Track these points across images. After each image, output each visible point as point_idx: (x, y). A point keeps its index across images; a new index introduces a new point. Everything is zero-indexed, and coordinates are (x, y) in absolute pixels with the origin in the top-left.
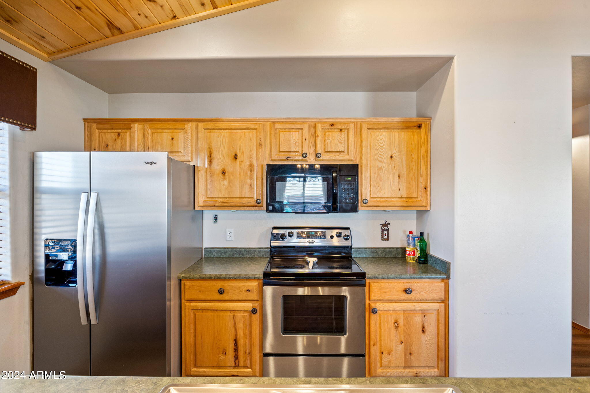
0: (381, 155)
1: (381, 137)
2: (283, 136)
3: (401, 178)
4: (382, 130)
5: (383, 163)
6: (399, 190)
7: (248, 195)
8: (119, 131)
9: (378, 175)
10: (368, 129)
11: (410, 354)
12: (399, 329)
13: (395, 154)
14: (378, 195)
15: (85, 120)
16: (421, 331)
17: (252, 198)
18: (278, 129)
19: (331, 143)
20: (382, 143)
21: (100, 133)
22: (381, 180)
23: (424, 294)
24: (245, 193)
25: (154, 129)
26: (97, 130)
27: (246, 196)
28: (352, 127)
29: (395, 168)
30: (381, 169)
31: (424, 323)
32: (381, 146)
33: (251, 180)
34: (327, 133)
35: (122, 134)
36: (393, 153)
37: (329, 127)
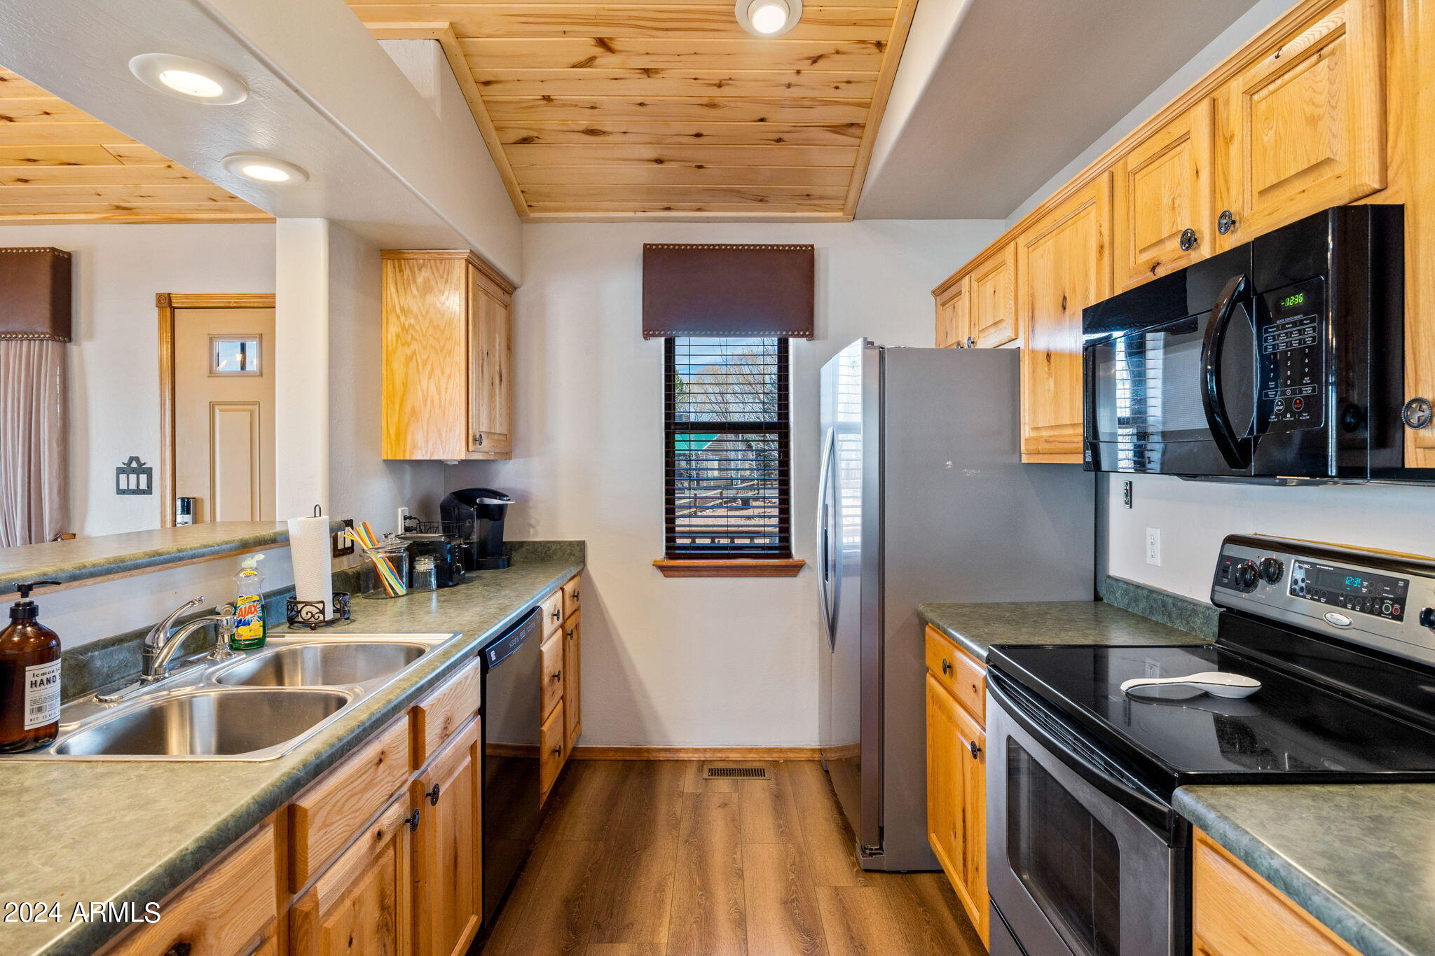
8: (955, 299)
18: (1134, 172)
19: (1278, 141)
21: (943, 312)
35: (956, 306)
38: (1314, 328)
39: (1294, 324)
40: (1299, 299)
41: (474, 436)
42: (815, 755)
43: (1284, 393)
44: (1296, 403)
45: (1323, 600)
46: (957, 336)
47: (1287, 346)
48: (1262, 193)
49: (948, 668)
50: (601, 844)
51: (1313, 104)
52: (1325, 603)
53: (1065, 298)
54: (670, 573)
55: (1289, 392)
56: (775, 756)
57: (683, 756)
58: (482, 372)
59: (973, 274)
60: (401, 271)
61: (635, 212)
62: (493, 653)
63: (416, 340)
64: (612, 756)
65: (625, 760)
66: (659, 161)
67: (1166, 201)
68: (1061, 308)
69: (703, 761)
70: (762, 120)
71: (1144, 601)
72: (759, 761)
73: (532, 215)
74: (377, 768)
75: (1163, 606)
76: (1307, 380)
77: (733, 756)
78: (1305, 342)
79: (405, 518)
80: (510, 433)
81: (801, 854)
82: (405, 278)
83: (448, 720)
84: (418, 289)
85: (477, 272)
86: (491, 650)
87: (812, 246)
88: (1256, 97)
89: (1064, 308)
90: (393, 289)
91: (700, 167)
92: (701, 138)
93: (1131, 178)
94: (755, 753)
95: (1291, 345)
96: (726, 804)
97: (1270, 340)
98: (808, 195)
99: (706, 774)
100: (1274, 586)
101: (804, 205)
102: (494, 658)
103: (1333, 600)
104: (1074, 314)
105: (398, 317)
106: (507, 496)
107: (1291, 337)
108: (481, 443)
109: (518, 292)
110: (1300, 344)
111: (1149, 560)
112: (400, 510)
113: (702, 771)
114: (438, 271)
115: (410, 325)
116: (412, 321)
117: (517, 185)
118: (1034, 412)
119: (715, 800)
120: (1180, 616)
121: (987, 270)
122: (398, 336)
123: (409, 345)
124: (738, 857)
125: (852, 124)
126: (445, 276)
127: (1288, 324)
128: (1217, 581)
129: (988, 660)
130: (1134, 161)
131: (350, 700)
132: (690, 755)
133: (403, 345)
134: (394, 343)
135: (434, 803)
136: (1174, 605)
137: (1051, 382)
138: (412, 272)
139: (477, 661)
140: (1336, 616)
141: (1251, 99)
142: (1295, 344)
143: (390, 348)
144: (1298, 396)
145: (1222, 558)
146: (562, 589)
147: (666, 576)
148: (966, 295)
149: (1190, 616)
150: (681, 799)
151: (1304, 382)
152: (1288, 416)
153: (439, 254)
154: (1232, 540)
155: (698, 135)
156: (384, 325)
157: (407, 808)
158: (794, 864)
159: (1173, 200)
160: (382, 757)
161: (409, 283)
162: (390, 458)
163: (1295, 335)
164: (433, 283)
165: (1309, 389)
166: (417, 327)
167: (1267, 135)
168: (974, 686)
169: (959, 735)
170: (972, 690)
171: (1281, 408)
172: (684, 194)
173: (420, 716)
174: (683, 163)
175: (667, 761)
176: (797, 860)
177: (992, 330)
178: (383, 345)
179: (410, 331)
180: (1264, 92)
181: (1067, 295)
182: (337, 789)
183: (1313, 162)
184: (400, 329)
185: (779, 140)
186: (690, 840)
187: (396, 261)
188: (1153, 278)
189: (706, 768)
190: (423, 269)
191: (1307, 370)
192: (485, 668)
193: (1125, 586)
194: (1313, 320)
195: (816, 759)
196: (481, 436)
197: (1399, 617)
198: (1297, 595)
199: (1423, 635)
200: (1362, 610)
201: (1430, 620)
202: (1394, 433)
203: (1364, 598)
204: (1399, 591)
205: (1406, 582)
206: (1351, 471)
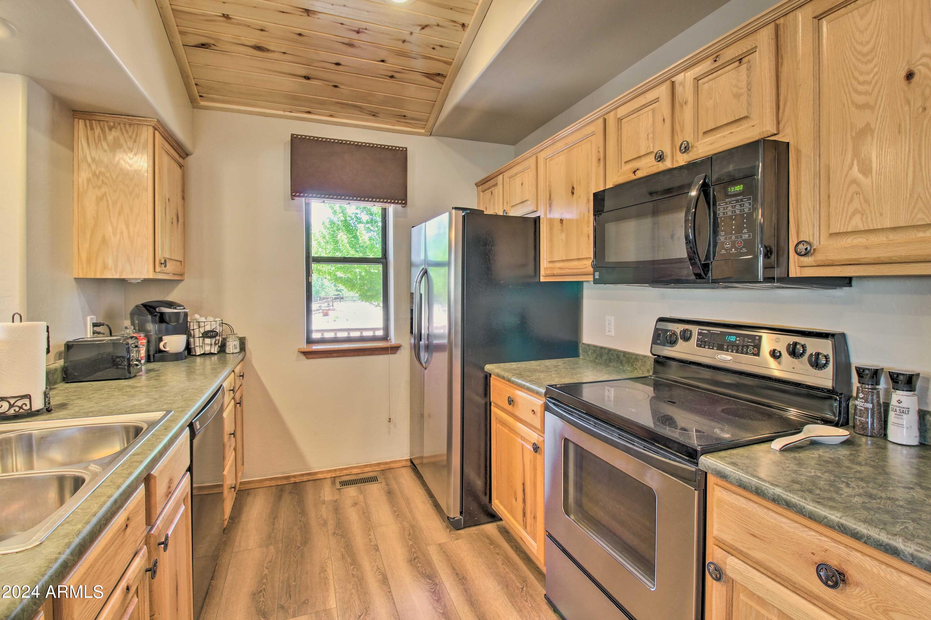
38: (750, 204)
39: (737, 201)
40: (740, 188)
41: (160, 260)
42: (407, 463)
43: (730, 238)
44: (738, 243)
45: (715, 348)
46: (494, 209)
47: (732, 213)
48: (704, 133)
49: (511, 401)
50: (272, 547)
51: (737, 87)
52: (717, 350)
53: (573, 188)
54: (310, 356)
55: (733, 237)
56: (382, 467)
57: (320, 476)
58: (165, 213)
59: (506, 174)
60: (92, 129)
61: (284, 111)
62: (198, 423)
63: (106, 184)
64: (267, 484)
65: (278, 485)
66: (307, 78)
68: (570, 193)
69: (334, 477)
70: (383, 61)
71: (606, 356)
72: (372, 471)
73: (203, 103)
74: (125, 533)
75: (617, 358)
76: (745, 231)
77: (355, 471)
78: (744, 211)
79: (95, 325)
80: (184, 259)
81: (413, 527)
82: (97, 134)
83: (171, 481)
84: (108, 145)
85: (161, 137)
86: (196, 421)
87: (406, 148)
88: (700, 82)
89: (573, 193)
90: (84, 142)
91: (336, 86)
92: (338, 67)
93: (620, 122)
94: (370, 467)
95: (735, 212)
96: (356, 504)
97: (722, 210)
98: (405, 116)
99: (338, 486)
100: (687, 343)
101: (401, 122)
102: (198, 427)
103: (720, 348)
104: (580, 197)
105: (89, 165)
106: (183, 306)
107: (735, 208)
108: (165, 266)
109: (190, 158)
110: (741, 211)
111: (608, 334)
112: (89, 318)
113: (335, 484)
114: (127, 132)
115: (100, 173)
116: (103, 170)
117: (192, 78)
118: (551, 252)
119: (349, 502)
120: (628, 362)
121: (516, 172)
122: (89, 180)
123: (100, 188)
124: (372, 537)
125: (439, 74)
126: (134, 137)
127: (733, 201)
128: (654, 342)
129: (546, 394)
130: (621, 112)
131: (87, 479)
132: (325, 475)
133: (93, 188)
134: (85, 185)
135: (165, 549)
136: (624, 356)
137: (563, 236)
138: (103, 130)
139: (187, 431)
140: (723, 356)
141: (698, 82)
142: (738, 212)
143: (81, 189)
144: (739, 240)
145: (656, 330)
146: (233, 371)
147: (307, 358)
148: (500, 186)
149: (634, 362)
150: (324, 506)
151: (744, 232)
152: (733, 250)
153: (129, 119)
154: (661, 320)
155: (338, 64)
156: (76, 171)
157: (146, 560)
158: (410, 534)
159: (647, 135)
160: (128, 522)
161: (100, 140)
162: (81, 276)
163: (738, 207)
164: (122, 141)
165: (747, 236)
166: (108, 175)
167: (708, 102)
168: (533, 411)
169: (519, 440)
170: (531, 414)
171: (728, 246)
172: (322, 103)
173: (152, 481)
174: (326, 83)
175: (309, 481)
176: (411, 531)
177: (521, 205)
178: (75, 186)
179: (101, 178)
180: (706, 79)
181: (575, 186)
182: (96, 560)
183: (736, 118)
184: (91, 175)
185: (392, 77)
186: (337, 532)
187: (88, 122)
188: (634, 177)
189: (338, 481)
190: (113, 130)
191: (745, 225)
192: (193, 435)
193: (594, 348)
194: (749, 199)
195: (409, 465)
196: (165, 261)
197: (758, 354)
198: (700, 347)
199: (772, 363)
200: (737, 352)
201: (775, 355)
202: (783, 259)
203: (738, 346)
204: (757, 342)
205: (760, 337)
206: (769, 279)
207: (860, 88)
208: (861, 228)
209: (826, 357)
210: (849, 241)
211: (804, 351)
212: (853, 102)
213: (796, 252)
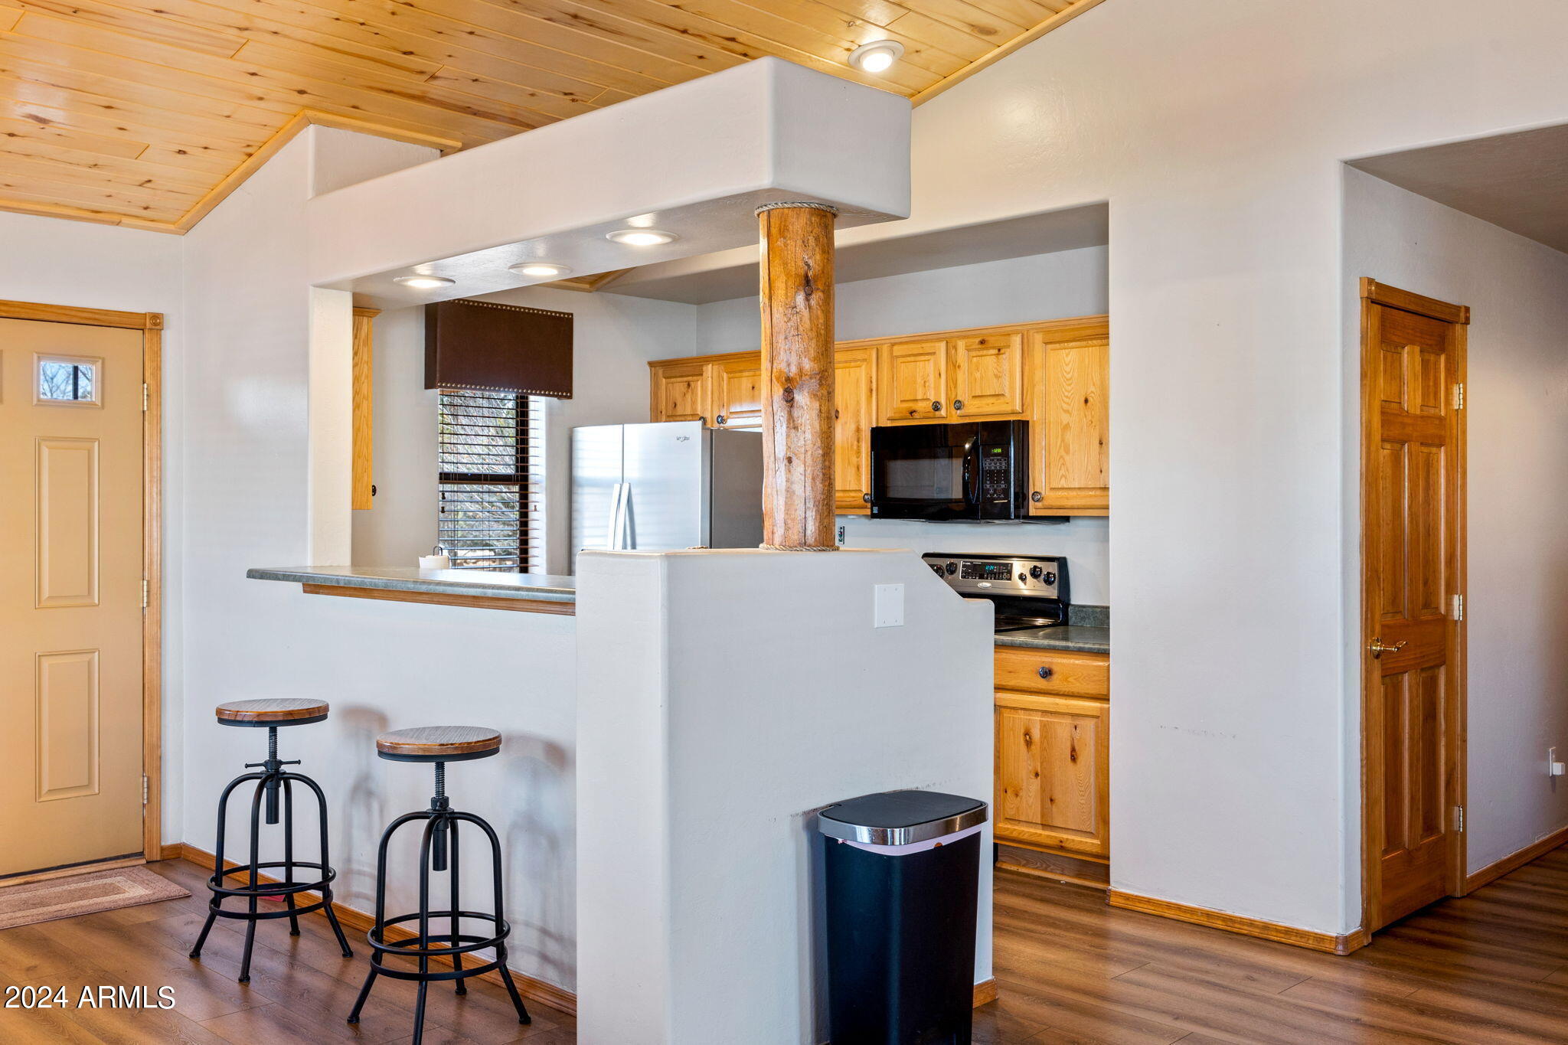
0: (1067, 397)
1: (1067, 360)
2: (904, 369)
3: (1103, 445)
4: (1071, 344)
5: (1070, 414)
6: (1101, 471)
7: (853, 487)
8: (690, 378)
9: (1063, 440)
10: (1046, 343)
11: (1051, 800)
12: (1033, 747)
13: (1093, 395)
14: (1063, 483)
15: (651, 364)
16: (1070, 757)
17: (860, 491)
18: (897, 357)
19: (982, 378)
20: (1069, 373)
21: (667, 384)
22: (1067, 452)
23: (1073, 681)
24: (850, 482)
25: (731, 373)
26: (664, 380)
27: (851, 489)
28: (1017, 340)
29: (1093, 424)
30: (1067, 427)
31: (1075, 741)
32: (1067, 380)
33: (858, 457)
34: (975, 359)
35: (692, 384)
36: (1089, 391)
37: (977, 347)
38: (1006, 463)
39: (998, 460)
40: (999, 450)
43: (993, 486)
44: (998, 491)
45: (977, 577)
47: (995, 469)
48: (973, 397)
52: (978, 579)
53: (837, 412)
55: (995, 486)
67: (920, 381)
76: (1003, 482)
78: (1002, 468)
87: (572, 315)
89: (837, 418)
93: (895, 359)
97: (988, 464)
100: (952, 576)
103: (981, 577)
107: (996, 465)
110: (1000, 468)
121: (742, 368)
127: (995, 460)
140: (984, 583)
141: (968, 353)
142: (998, 468)
144: (999, 488)
152: (995, 496)
154: (928, 554)
159: (925, 382)
163: (998, 465)
165: (1004, 486)
171: (992, 493)
181: (860, 418)
183: (997, 393)
191: (1003, 478)
194: (1005, 460)
197: (1010, 579)
198: (965, 578)
199: (1020, 583)
200: (995, 579)
201: (1022, 577)
202: (1025, 503)
203: (995, 574)
204: (1009, 568)
205: (1012, 564)
206: (1017, 517)
207: (1065, 399)
208: (1065, 486)
209: (1054, 575)
210: (1060, 493)
211: (1041, 571)
212: (1062, 407)
213: (1033, 499)
